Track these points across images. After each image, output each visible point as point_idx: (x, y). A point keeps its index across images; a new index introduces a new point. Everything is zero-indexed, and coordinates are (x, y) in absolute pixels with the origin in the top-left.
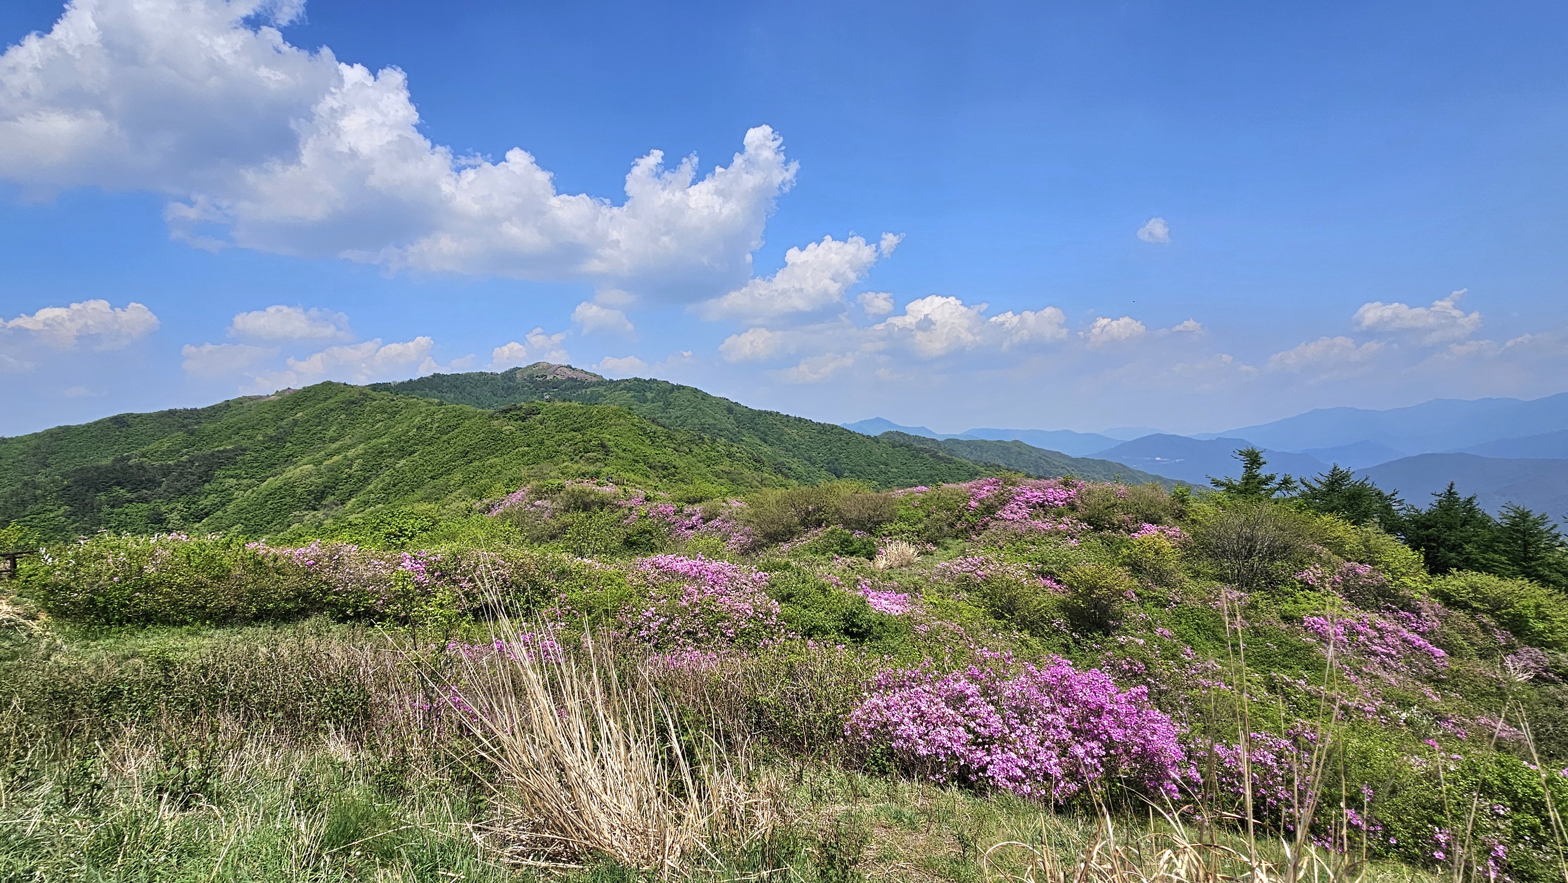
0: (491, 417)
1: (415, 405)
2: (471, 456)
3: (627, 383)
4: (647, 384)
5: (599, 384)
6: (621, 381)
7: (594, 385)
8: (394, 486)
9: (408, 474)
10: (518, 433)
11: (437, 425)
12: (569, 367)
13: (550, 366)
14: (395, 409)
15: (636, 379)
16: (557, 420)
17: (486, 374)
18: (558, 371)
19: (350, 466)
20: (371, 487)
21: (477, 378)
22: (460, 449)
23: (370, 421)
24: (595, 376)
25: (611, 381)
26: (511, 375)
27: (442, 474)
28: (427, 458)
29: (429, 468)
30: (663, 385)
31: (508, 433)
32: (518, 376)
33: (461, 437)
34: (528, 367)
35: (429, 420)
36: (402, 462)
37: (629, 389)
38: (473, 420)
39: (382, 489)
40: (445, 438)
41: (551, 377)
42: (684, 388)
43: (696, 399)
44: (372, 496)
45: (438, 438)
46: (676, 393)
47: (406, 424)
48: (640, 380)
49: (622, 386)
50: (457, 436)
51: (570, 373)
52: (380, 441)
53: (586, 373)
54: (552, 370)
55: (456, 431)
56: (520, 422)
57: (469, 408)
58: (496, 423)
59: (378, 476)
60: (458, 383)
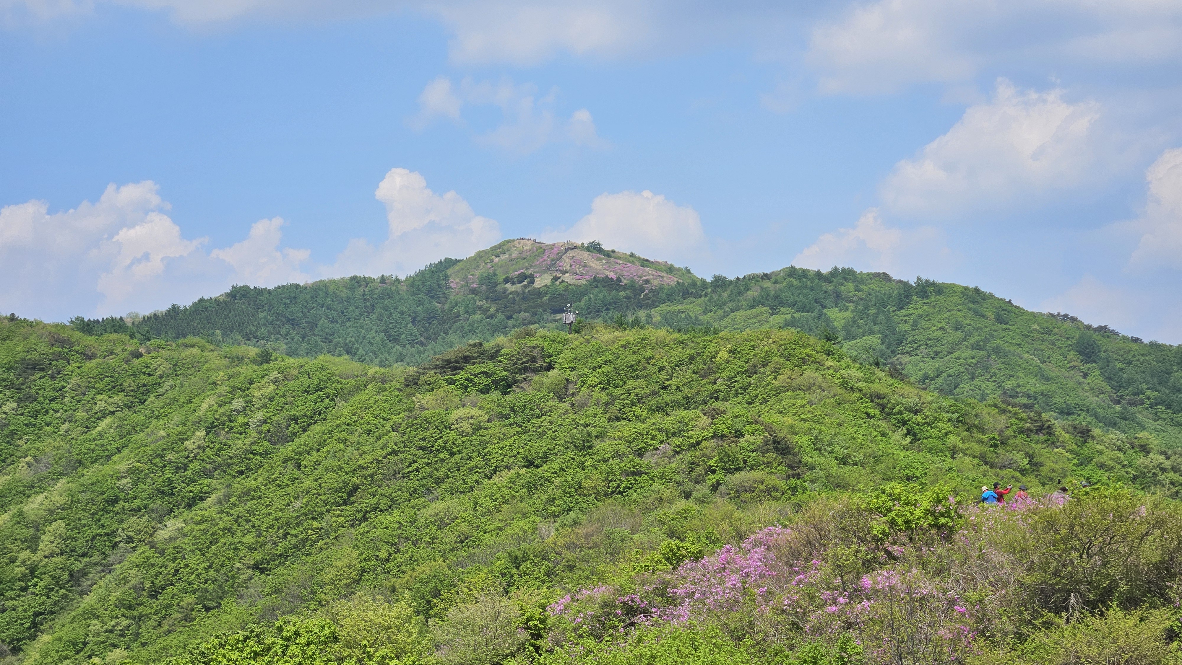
0: (412, 383)
2: (365, 501)
3: (765, 284)
4: (826, 286)
5: (687, 294)
6: (748, 278)
8: (154, 594)
9: (193, 560)
10: (496, 428)
11: (260, 415)
13: (541, 250)
15: (790, 271)
16: (607, 384)
17: (368, 281)
18: (565, 262)
19: (32, 544)
20: (90, 600)
22: (332, 480)
23: (81, 414)
24: (671, 267)
25: (718, 282)
27: (284, 556)
28: (241, 510)
29: (249, 539)
31: (467, 428)
33: (333, 445)
34: (477, 256)
35: (238, 403)
36: (173, 525)
38: (362, 396)
39: (120, 604)
40: (287, 450)
41: (548, 278)
44: (95, 625)
45: (265, 454)
47: (177, 417)
50: (322, 444)
52: (107, 469)
55: (317, 428)
56: (495, 395)
57: (345, 366)
58: (426, 399)
59: (108, 568)
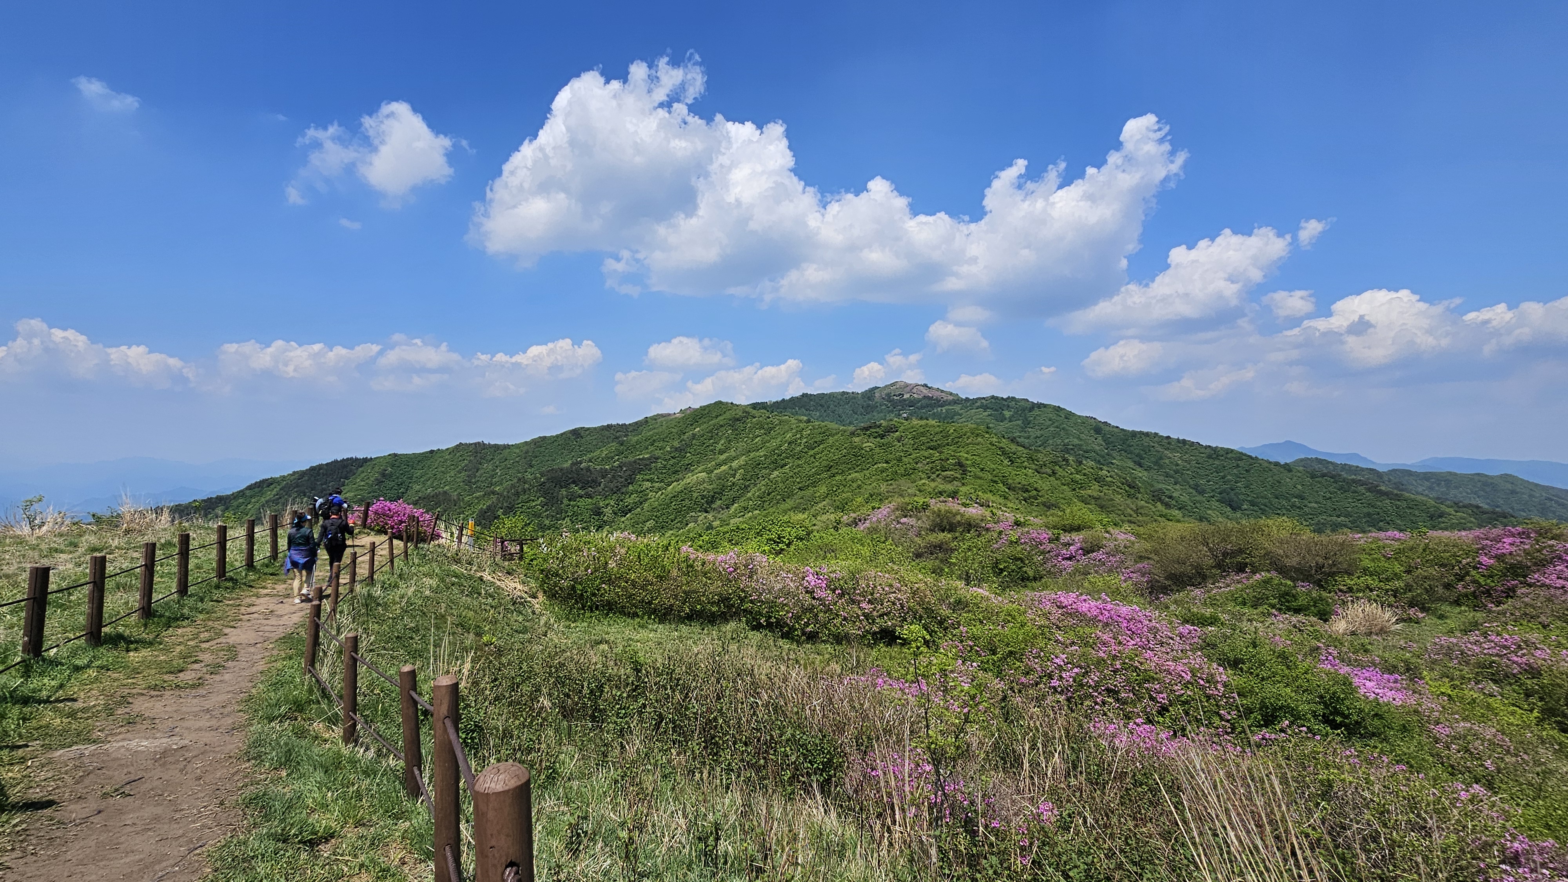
0: (853, 434)
1: (787, 422)
2: (834, 471)
3: (983, 401)
4: (1005, 403)
5: (955, 403)
6: (978, 399)
7: (949, 404)
8: (769, 495)
9: (780, 485)
10: (877, 450)
11: (805, 440)
12: (925, 386)
13: (907, 385)
14: (770, 426)
15: (993, 397)
16: (914, 438)
17: (848, 393)
18: (915, 390)
19: (734, 476)
20: (749, 495)
21: (840, 397)
22: (825, 463)
23: (751, 436)
24: (951, 394)
25: (967, 399)
26: (870, 393)
27: (808, 486)
28: (796, 471)
29: (798, 480)
30: (1022, 403)
31: (868, 450)
32: (877, 395)
33: (826, 452)
34: (886, 386)
35: (799, 436)
36: (776, 473)
37: (985, 408)
38: (836, 437)
39: (758, 497)
40: (811, 452)
41: (908, 396)
42: (1045, 406)
43: (1059, 418)
44: (751, 503)
45: (806, 453)
46: (1036, 412)
47: (779, 439)
48: (997, 398)
49: (978, 404)
50: (823, 451)
51: (925, 392)
52: (757, 454)
53: (942, 391)
54: (908, 389)
55: (822, 446)
56: (878, 439)
57: (833, 426)
58: (856, 439)
59: (755, 485)
60: (823, 402)
